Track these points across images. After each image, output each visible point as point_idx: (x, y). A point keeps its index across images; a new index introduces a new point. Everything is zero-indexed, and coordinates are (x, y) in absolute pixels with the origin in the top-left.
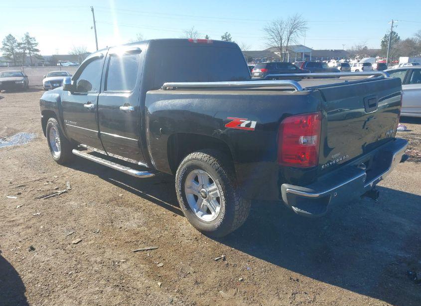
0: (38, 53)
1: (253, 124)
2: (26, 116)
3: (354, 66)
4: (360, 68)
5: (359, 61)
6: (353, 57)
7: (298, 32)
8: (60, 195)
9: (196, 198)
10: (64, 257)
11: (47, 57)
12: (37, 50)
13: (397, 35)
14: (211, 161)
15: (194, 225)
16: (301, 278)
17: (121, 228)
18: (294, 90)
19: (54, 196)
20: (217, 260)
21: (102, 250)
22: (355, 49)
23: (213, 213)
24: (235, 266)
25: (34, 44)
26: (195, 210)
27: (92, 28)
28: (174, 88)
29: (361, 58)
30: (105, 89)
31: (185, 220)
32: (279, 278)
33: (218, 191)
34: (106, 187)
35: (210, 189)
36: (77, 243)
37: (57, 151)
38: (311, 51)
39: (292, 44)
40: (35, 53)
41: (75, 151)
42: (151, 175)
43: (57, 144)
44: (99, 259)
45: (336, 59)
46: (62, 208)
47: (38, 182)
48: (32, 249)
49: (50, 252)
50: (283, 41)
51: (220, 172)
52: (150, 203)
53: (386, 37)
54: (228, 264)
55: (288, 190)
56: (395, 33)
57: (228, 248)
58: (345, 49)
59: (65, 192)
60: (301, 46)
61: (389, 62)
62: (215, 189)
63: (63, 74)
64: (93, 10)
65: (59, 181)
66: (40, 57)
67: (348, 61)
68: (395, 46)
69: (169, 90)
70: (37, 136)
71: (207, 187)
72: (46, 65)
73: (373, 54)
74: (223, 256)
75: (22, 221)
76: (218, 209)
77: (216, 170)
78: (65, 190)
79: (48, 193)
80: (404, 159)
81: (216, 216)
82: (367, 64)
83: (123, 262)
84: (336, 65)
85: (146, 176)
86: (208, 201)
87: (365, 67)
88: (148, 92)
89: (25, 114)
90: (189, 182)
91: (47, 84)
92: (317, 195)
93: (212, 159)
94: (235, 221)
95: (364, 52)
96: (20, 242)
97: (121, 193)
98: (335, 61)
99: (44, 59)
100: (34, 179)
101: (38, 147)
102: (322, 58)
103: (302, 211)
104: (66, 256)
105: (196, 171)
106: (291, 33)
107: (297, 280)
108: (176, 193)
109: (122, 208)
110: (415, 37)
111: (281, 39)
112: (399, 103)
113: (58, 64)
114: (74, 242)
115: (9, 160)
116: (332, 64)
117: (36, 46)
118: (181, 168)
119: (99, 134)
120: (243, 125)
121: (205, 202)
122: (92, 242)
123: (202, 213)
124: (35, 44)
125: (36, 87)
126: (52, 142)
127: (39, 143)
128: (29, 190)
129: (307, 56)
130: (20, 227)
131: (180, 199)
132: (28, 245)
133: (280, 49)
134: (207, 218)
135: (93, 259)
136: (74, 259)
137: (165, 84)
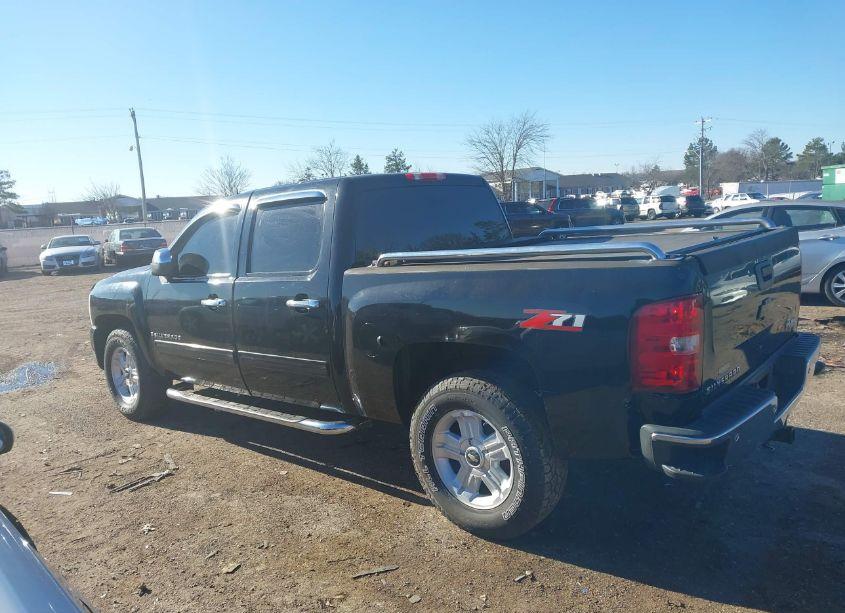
0: (14, 201)
1: (579, 321)
2: (25, 329)
3: (645, 202)
4: (655, 205)
5: (649, 193)
6: (637, 187)
7: (533, 144)
8: (159, 481)
9: (455, 465)
10: (216, 601)
11: (33, 208)
12: (13, 196)
13: (711, 144)
14: (489, 391)
15: (453, 519)
16: (689, 601)
17: (309, 535)
18: (650, 258)
19: (148, 484)
20: (519, 581)
21: (288, 581)
22: (639, 170)
23: (495, 493)
24: (558, 589)
25: (5, 184)
26: (455, 490)
27: (131, 149)
28: (400, 263)
29: (652, 187)
30: (248, 270)
31: (430, 512)
32: (648, 605)
33: (504, 448)
34: (246, 458)
35: (487, 445)
36: (232, 572)
37: (128, 394)
38: (555, 178)
39: (521, 166)
40: (9, 200)
41: (171, 393)
42: (349, 428)
43: (128, 381)
44: (289, 599)
45: (606, 190)
46: (173, 507)
47: (102, 459)
48: (145, 590)
49: (186, 594)
50: (505, 162)
51: (509, 412)
52: (347, 484)
53: (691, 147)
54: (542, 586)
55: (654, 435)
56: (707, 140)
57: (531, 556)
58: (620, 172)
59: (168, 475)
60: (539, 169)
61: (703, 192)
62: (500, 444)
63: (81, 240)
64: (133, 115)
65: (147, 454)
66: (18, 209)
67: (628, 192)
68: (709, 163)
69: (389, 265)
70: (64, 367)
71: (481, 443)
72: (32, 225)
73: (672, 179)
74: (528, 573)
75: (100, 538)
76: (506, 484)
77: (501, 408)
78: (166, 472)
79: (133, 479)
80: (820, 369)
81: (503, 498)
82: (666, 199)
83: (341, 600)
84: (611, 201)
85: (339, 431)
86: (484, 469)
87: (666, 204)
88: (346, 272)
89: (20, 326)
90: (440, 435)
91: (50, 263)
92: (708, 441)
93: (491, 389)
94: (545, 503)
95: (655, 177)
96: (114, 579)
97: (283, 469)
98: (605, 195)
99: (26, 212)
100: (92, 455)
101: (74, 389)
102: (580, 190)
103: (684, 472)
104: (222, 599)
105: (456, 414)
106: (519, 147)
107: (683, 606)
108: (410, 460)
109: (298, 497)
110: (744, 146)
111: (502, 159)
112: (796, 271)
113: (55, 222)
114: (225, 570)
115: (23, 419)
116: (602, 200)
117: (11, 186)
118: (423, 409)
119: (235, 354)
120: (558, 323)
121: (475, 472)
122: (263, 566)
123: (470, 494)
124: (8, 183)
125: (22, 270)
126: (116, 376)
127: (74, 381)
128: (91, 475)
129: (551, 188)
130: (103, 551)
131: (420, 470)
132: (133, 584)
133: (501, 176)
134: (483, 503)
135: (276, 600)
136: (238, 603)
137: (382, 256)
